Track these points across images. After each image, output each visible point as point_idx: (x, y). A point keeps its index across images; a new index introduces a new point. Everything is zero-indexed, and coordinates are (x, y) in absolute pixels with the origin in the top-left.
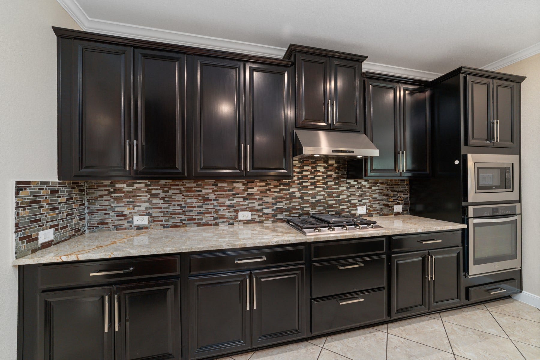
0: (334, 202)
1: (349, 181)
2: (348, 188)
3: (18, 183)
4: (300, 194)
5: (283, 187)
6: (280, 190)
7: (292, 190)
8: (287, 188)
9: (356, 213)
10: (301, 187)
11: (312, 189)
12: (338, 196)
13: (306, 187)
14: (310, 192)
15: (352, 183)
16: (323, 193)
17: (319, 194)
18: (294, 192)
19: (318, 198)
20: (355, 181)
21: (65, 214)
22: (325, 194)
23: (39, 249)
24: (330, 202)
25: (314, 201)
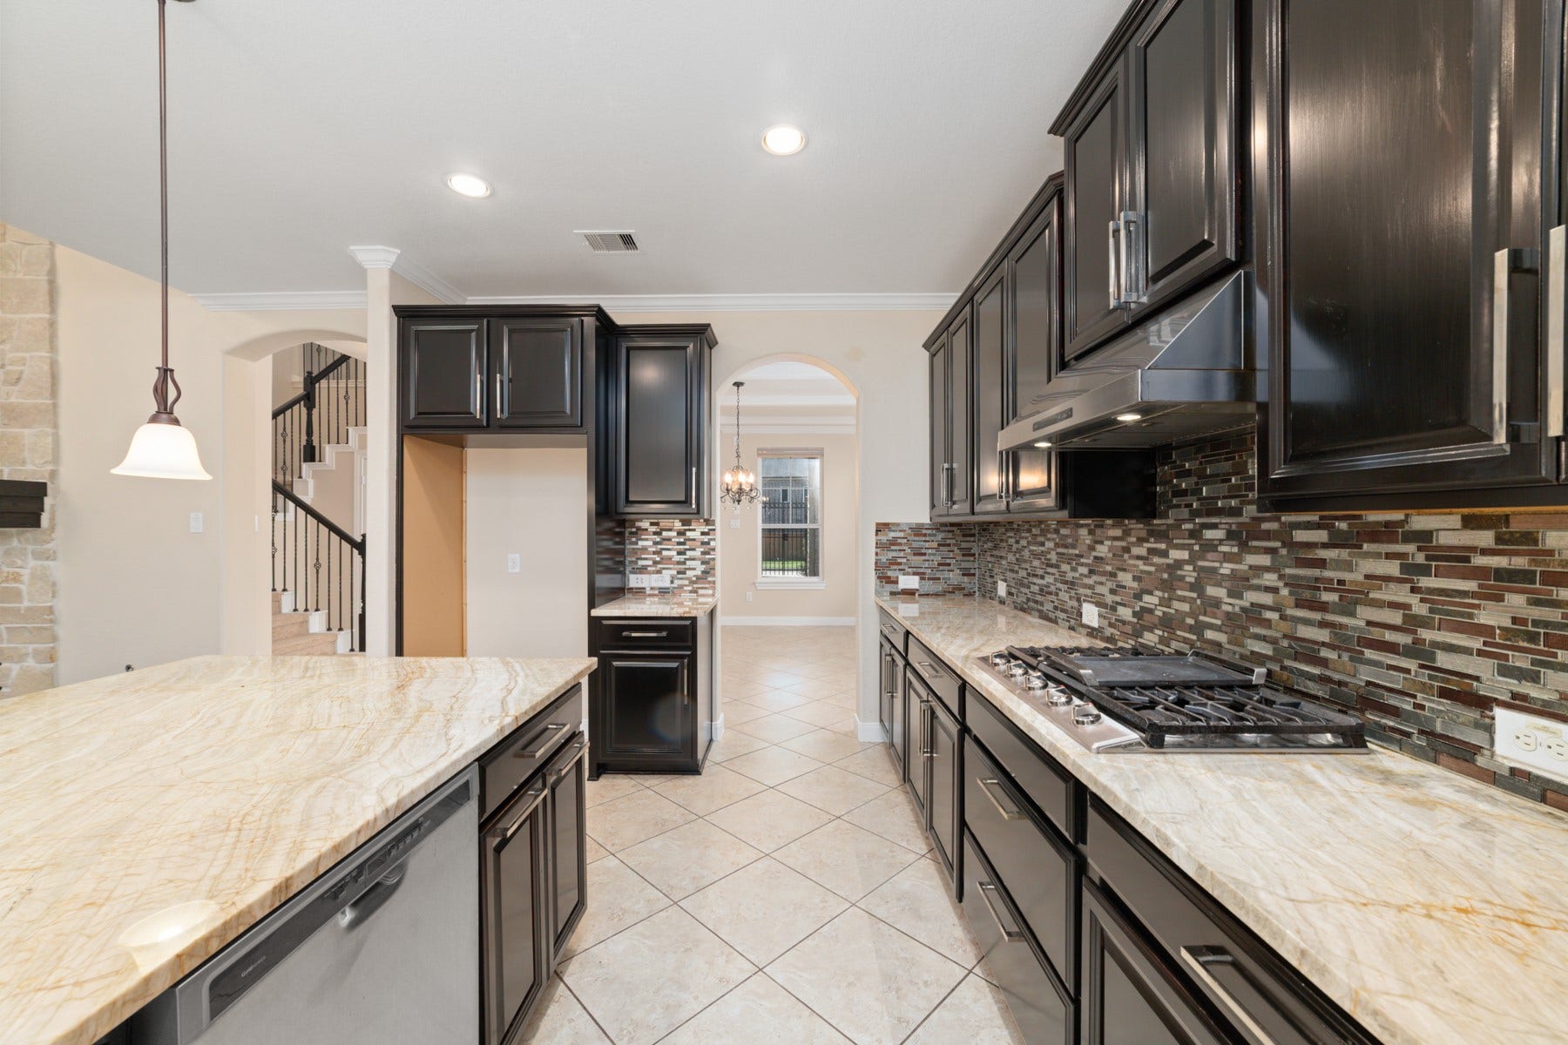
0: (1323, 635)
1: (1422, 521)
2: (1412, 570)
3: (878, 524)
4: (1195, 574)
5: (1155, 543)
6: (1151, 551)
7: (1175, 554)
8: (1163, 546)
9: (1477, 749)
10: (1197, 548)
11: (1227, 557)
12: (1348, 609)
13: (1211, 546)
14: (1226, 569)
15: (1445, 539)
16: (1270, 579)
17: (1255, 581)
18: (1179, 564)
19: (1251, 597)
20: (1469, 523)
21: (936, 563)
22: (1281, 584)
23: (899, 593)
24: (1304, 632)
25: (1237, 609)
